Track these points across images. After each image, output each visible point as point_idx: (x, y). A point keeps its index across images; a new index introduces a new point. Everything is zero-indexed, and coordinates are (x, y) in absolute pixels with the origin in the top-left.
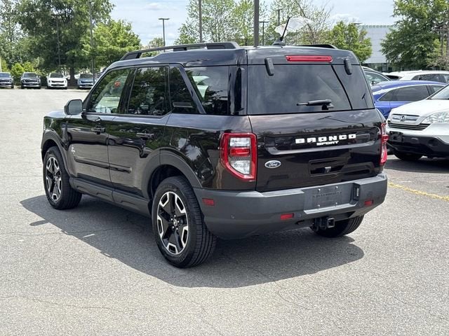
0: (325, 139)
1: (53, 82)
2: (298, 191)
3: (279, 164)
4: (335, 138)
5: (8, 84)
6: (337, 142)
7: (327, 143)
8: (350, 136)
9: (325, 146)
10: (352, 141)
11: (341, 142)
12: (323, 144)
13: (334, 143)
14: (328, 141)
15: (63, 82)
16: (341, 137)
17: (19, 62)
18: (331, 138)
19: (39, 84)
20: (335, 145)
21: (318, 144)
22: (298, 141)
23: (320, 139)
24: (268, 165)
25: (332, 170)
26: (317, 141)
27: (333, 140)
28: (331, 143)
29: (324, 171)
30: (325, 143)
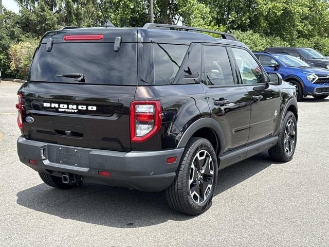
0: (66, 106)
4: (75, 107)
6: (76, 111)
7: (67, 110)
8: (90, 108)
9: (65, 112)
10: (92, 112)
11: (80, 112)
12: (63, 110)
13: (73, 111)
14: (68, 108)
16: (80, 107)
18: (70, 106)
20: (74, 113)
21: (60, 110)
22: (45, 105)
24: (27, 119)
25: (72, 134)
26: (59, 107)
27: (72, 109)
28: (70, 111)
29: (64, 133)
30: (65, 110)
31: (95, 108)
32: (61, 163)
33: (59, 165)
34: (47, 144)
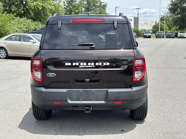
0: (85, 64)
1: (180, 35)
2: (65, 90)
3: (54, 75)
4: (93, 64)
5: (161, 36)
6: (94, 66)
7: (86, 67)
8: (105, 64)
9: (85, 68)
10: (106, 67)
12: (83, 66)
14: (87, 65)
15: (184, 35)
16: (97, 64)
17: (174, 27)
18: (89, 64)
19: (174, 36)
20: (93, 68)
21: (80, 66)
22: (66, 64)
23: (81, 64)
24: (48, 75)
25: (90, 81)
27: (91, 65)
29: (84, 81)
30: (85, 66)
31: (108, 64)
32: (81, 101)
33: (80, 102)
34: (68, 89)
